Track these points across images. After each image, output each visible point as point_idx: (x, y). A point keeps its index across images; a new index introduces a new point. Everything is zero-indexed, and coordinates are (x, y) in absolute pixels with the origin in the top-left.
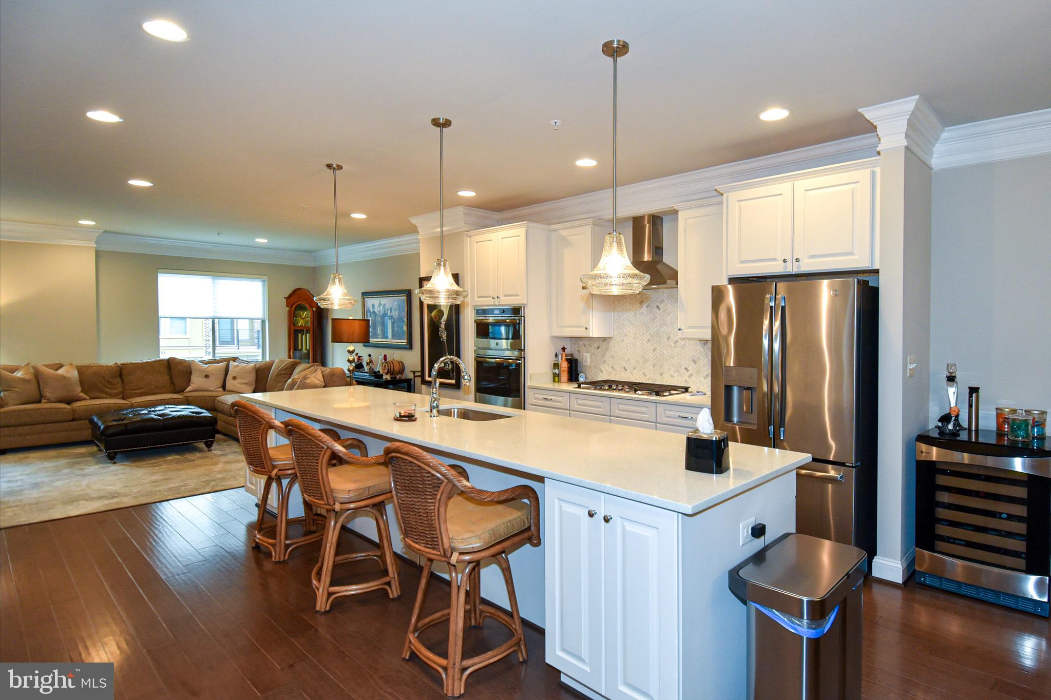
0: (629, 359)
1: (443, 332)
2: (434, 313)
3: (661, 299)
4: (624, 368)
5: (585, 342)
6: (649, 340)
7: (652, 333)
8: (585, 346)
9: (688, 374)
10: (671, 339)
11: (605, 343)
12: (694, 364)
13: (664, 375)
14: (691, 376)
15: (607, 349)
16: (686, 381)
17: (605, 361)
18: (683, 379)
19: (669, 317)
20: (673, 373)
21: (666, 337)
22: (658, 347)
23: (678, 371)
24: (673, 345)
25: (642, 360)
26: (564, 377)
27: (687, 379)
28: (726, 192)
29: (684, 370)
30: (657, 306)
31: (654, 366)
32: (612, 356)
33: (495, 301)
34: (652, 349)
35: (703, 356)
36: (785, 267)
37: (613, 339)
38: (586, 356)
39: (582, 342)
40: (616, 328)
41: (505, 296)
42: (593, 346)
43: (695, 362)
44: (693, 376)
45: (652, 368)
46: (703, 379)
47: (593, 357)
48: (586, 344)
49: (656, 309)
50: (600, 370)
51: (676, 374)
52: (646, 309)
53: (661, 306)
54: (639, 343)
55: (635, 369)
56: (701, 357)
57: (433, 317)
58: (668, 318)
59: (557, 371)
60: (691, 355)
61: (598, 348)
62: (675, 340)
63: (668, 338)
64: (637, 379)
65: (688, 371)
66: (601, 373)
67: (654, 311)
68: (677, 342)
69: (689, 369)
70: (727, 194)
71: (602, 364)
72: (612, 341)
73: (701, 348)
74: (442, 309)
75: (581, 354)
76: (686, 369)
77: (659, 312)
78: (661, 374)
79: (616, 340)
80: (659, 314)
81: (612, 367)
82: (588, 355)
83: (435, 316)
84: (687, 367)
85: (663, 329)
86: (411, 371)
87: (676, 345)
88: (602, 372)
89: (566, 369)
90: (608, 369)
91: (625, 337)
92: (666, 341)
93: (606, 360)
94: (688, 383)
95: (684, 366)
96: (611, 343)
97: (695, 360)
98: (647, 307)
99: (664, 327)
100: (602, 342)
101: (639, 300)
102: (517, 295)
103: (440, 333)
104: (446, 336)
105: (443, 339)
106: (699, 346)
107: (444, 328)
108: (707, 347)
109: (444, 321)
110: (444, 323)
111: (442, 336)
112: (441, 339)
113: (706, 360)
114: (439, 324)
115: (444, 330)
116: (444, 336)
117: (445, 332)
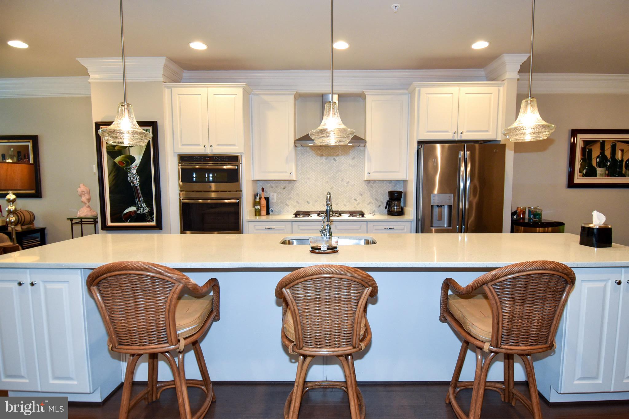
0: (311, 195)
1: (134, 178)
2: (118, 159)
3: (337, 153)
4: (308, 202)
5: (272, 184)
6: (327, 182)
7: (330, 177)
8: (272, 187)
10: (344, 181)
11: (290, 184)
12: (360, 196)
13: (339, 205)
14: (359, 203)
15: (292, 189)
16: (355, 207)
17: (290, 198)
18: (353, 206)
19: (343, 166)
20: (345, 203)
21: (341, 179)
22: (334, 187)
23: (349, 201)
24: (346, 185)
25: (322, 195)
26: (264, 212)
27: (356, 206)
29: (354, 200)
30: (334, 159)
32: (297, 194)
33: (205, 150)
34: (330, 188)
35: (367, 191)
36: (454, 136)
37: (297, 181)
38: (273, 195)
39: (269, 185)
40: (300, 174)
41: (219, 145)
42: (279, 188)
43: (361, 195)
44: (360, 205)
46: (366, 205)
47: (280, 195)
48: (273, 186)
50: (286, 204)
51: (348, 203)
52: (325, 160)
53: (337, 159)
54: (319, 184)
55: (316, 202)
56: (366, 192)
57: (117, 163)
58: (342, 167)
59: (258, 207)
60: (359, 190)
61: (284, 188)
62: (347, 181)
63: (342, 180)
64: (318, 209)
65: (356, 201)
66: (287, 207)
67: (332, 162)
68: (349, 182)
70: (419, 88)
71: (288, 200)
72: (297, 183)
73: (366, 186)
74: (131, 154)
75: (268, 193)
76: (355, 199)
77: (335, 163)
79: (301, 182)
80: (335, 164)
81: (297, 202)
82: (275, 194)
83: (120, 162)
84: (356, 198)
85: (338, 174)
86: (68, 219)
87: (348, 184)
88: (288, 206)
89: (265, 205)
90: (293, 203)
91: (308, 180)
93: (292, 197)
94: (357, 208)
95: (354, 198)
96: (295, 185)
97: (361, 193)
99: (339, 172)
100: (288, 184)
101: (319, 154)
102: (234, 145)
103: (129, 178)
104: (139, 181)
105: (135, 184)
106: (364, 185)
107: (135, 174)
108: (369, 185)
109: (136, 167)
110: (135, 168)
111: (132, 181)
112: (132, 184)
113: (369, 193)
114: (128, 170)
115: (136, 176)
116: (136, 181)
117: (138, 177)
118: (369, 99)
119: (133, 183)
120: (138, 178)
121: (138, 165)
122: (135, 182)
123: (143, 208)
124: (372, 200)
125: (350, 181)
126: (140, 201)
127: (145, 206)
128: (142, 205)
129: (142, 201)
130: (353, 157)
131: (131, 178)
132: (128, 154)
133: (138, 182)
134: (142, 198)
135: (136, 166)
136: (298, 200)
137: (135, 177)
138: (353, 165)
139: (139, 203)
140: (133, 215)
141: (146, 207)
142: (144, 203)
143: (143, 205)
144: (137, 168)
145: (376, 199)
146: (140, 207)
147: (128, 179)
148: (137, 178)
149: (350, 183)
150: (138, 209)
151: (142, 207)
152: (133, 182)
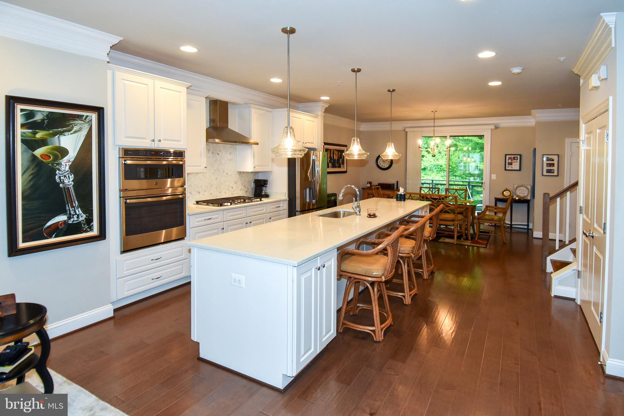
0: (201, 186)
1: (65, 176)
3: (220, 149)
4: (199, 192)
6: (213, 173)
7: (215, 169)
9: (233, 190)
12: (235, 184)
13: (222, 192)
18: (231, 193)
19: (224, 160)
20: (226, 191)
21: (222, 171)
22: (218, 177)
23: (228, 189)
24: (226, 175)
25: (209, 185)
30: (218, 153)
31: (216, 188)
34: (215, 178)
43: (236, 183)
44: (235, 191)
45: (215, 189)
49: (217, 155)
51: (228, 191)
52: (211, 154)
53: (220, 154)
55: (205, 191)
60: (234, 180)
62: (227, 172)
63: (224, 172)
64: (206, 198)
68: (228, 173)
69: (233, 187)
76: (232, 187)
78: (220, 192)
80: (219, 158)
85: (220, 167)
87: (228, 175)
92: (222, 173)
95: (231, 186)
98: (212, 153)
103: (57, 177)
104: (72, 181)
105: (66, 185)
106: (238, 175)
107: (68, 171)
108: (241, 175)
109: (69, 162)
110: (67, 164)
111: (62, 181)
112: (61, 185)
113: (240, 182)
114: (56, 166)
115: (68, 174)
116: (69, 181)
117: (71, 175)
118: (253, 111)
119: (63, 183)
120: (72, 177)
121: (72, 160)
122: (66, 181)
123: (78, 215)
124: (242, 187)
125: (229, 172)
126: (72, 207)
127: (81, 212)
128: (75, 212)
129: (76, 206)
130: (230, 152)
131: (60, 177)
132: (57, 145)
133: (71, 182)
134: (77, 202)
135: (69, 161)
136: (191, 192)
137: (67, 176)
138: (230, 159)
139: (71, 209)
140: (60, 227)
141: (82, 214)
142: (79, 209)
143: (77, 211)
144: (70, 163)
145: (245, 186)
146: (73, 215)
147: (55, 178)
148: (70, 177)
149: (228, 174)
150: (69, 218)
151: (76, 214)
152: (64, 181)
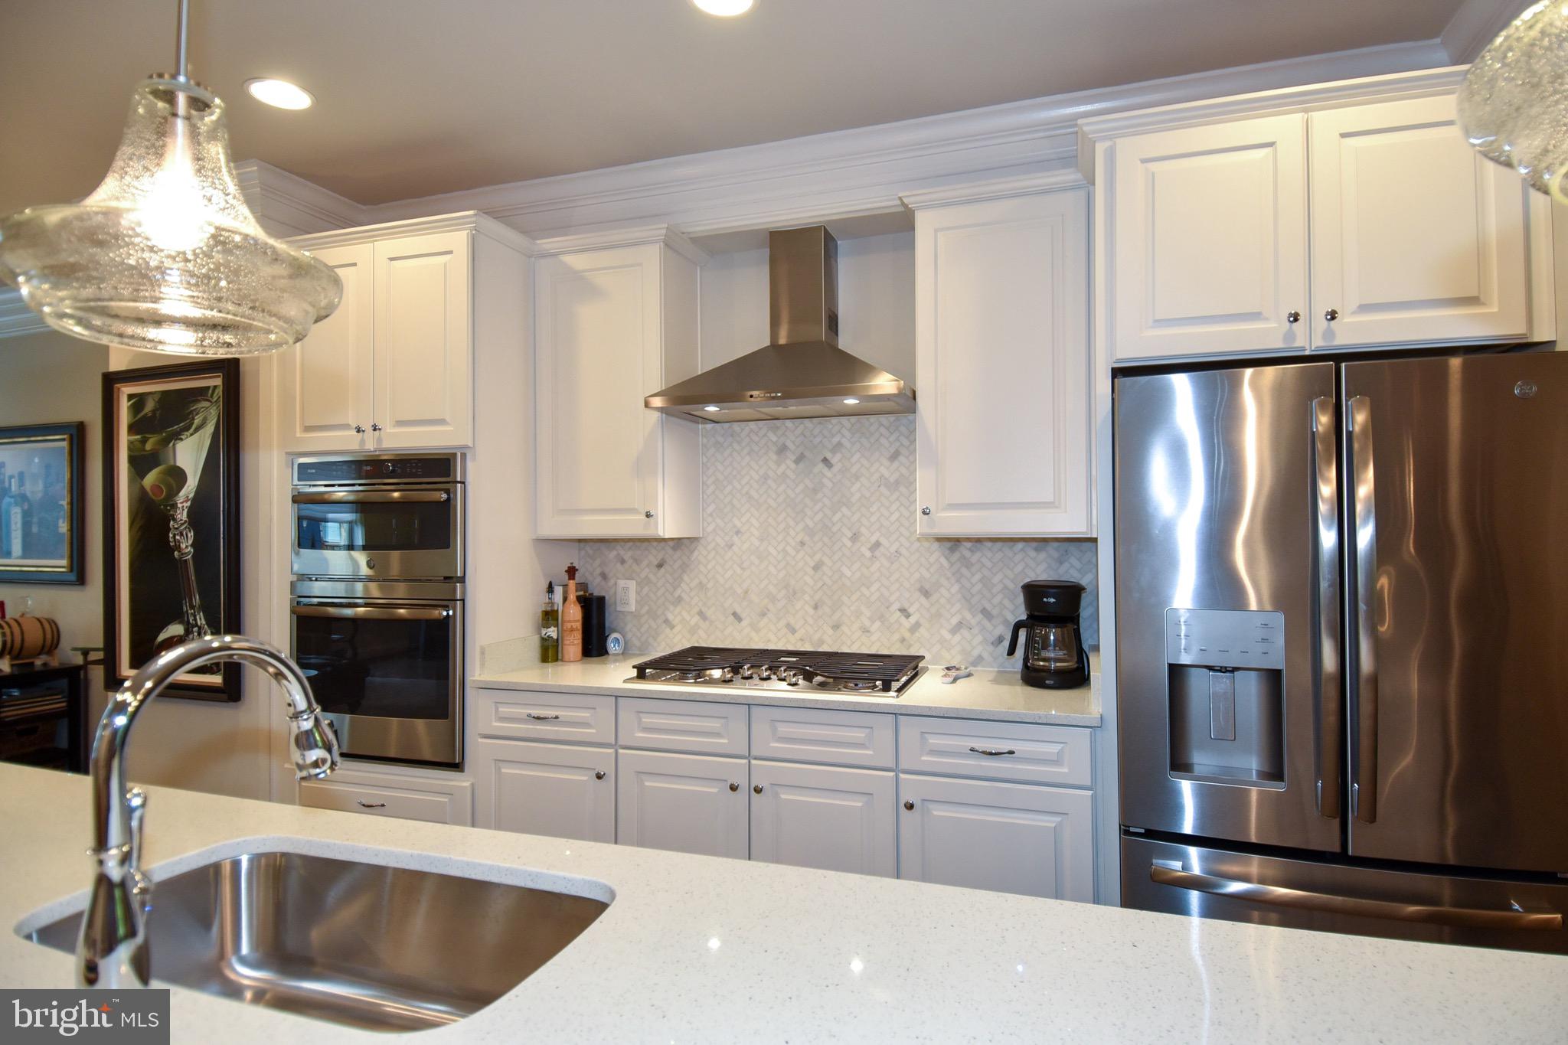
0: (746, 592)
1: (181, 534)
2: (150, 479)
3: (835, 440)
4: (735, 614)
5: (622, 552)
6: (802, 544)
7: (811, 524)
8: (623, 562)
9: (907, 623)
10: (862, 539)
11: (679, 553)
12: (923, 600)
13: (844, 628)
14: (916, 627)
15: (685, 567)
16: (903, 640)
17: (680, 599)
18: (897, 636)
19: (858, 485)
20: (867, 623)
21: (849, 534)
22: (826, 559)
23: (881, 618)
24: (868, 554)
25: (783, 592)
26: (573, 645)
27: (907, 635)
28: (1104, 139)
29: (898, 614)
30: (825, 460)
31: (816, 607)
32: (701, 585)
33: (363, 442)
34: (812, 564)
35: (948, 579)
36: (1290, 336)
37: (702, 541)
38: (626, 589)
39: (614, 553)
40: (711, 515)
41: (400, 423)
42: (645, 563)
43: (926, 594)
44: (922, 630)
45: (811, 611)
46: (947, 636)
47: (646, 590)
48: (626, 557)
49: (821, 465)
50: (666, 621)
51: (878, 624)
52: (793, 466)
53: (834, 460)
54: (774, 552)
55: (763, 614)
56: (943, 581)
57: (148, 488)
58: (854, 489)
59: (552, 632)
60: (917, 575)
61: (660, 566)
62: (873, 539)
63: (855, 537)
65: (908, 616)
66: (668, 630)
67: (816, 470)
68: (878, 544)
69: (911, 610)
70: (1108, 144)
71: (671, 608)
72: (700, 548)
73: (943, 560)
74: (179, 463)
75: (612, 582)
76: (903, 611)
77: (829, 474)
78: (836, 627)
79: (713, 545)
80: (830, 479)
81: (701, 614)
82: (632, 585)
83: (156, 487)
84: (906, 606)
85: (838, 515)
86: (76, 648)
87: (877, 553)
88: (672, 627)
89: (579, 625)
90: (688, 618)
91: (735, 539)
92: (849, 544)
93: (683, 595)
94: (910, 646)
95: (898, 606)
96: (696, 553)
97: (927, 587)
98: (797, 461)
99: (844, 509)
100: (670, 551)
101: (775, 443)
102: (441, 422)
103: (171, 535)
104: (192, 545)
105: (182, 554)
106: (937, 555)
107: (186, 521)
108: (957, 555)
109: (186, 501)
110: (185, 505)
111: (178, 544)
112: (176, 553)
113: (955, 588)
114: (169, 511)
115: (186, 528)
116: (186, 544)
117: (190, 531)
118: (925, 225)
119: (178, 548)
120: (191, 534)
121: (191, 496)
122: (183, 546)
123: (200, 628)
124: (968, 616)
125: (883, 540)
126: (192, 607)
127: (204, 622)
128: (195, 620)
129: (197, 606)
130: (892, 450)
131: (174, 535)
132: (172, 463)
133: (189, 549)
134: (198, 597)
135: (187, 497)
136: (703, 610)
137: (184, 533)
138: (892, 480)
139: (189, 612)
141: (206, 626)
142: (201, 614)
143: (198, 617)
144: (189, 504)
145: (985, 612)
146: (193, 626)
147: (169, 537)
148: (189, 535)
149: (881, 549)
150: (188, 632)
151: (196, 625)
152: (179, 545)
